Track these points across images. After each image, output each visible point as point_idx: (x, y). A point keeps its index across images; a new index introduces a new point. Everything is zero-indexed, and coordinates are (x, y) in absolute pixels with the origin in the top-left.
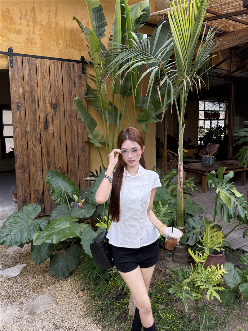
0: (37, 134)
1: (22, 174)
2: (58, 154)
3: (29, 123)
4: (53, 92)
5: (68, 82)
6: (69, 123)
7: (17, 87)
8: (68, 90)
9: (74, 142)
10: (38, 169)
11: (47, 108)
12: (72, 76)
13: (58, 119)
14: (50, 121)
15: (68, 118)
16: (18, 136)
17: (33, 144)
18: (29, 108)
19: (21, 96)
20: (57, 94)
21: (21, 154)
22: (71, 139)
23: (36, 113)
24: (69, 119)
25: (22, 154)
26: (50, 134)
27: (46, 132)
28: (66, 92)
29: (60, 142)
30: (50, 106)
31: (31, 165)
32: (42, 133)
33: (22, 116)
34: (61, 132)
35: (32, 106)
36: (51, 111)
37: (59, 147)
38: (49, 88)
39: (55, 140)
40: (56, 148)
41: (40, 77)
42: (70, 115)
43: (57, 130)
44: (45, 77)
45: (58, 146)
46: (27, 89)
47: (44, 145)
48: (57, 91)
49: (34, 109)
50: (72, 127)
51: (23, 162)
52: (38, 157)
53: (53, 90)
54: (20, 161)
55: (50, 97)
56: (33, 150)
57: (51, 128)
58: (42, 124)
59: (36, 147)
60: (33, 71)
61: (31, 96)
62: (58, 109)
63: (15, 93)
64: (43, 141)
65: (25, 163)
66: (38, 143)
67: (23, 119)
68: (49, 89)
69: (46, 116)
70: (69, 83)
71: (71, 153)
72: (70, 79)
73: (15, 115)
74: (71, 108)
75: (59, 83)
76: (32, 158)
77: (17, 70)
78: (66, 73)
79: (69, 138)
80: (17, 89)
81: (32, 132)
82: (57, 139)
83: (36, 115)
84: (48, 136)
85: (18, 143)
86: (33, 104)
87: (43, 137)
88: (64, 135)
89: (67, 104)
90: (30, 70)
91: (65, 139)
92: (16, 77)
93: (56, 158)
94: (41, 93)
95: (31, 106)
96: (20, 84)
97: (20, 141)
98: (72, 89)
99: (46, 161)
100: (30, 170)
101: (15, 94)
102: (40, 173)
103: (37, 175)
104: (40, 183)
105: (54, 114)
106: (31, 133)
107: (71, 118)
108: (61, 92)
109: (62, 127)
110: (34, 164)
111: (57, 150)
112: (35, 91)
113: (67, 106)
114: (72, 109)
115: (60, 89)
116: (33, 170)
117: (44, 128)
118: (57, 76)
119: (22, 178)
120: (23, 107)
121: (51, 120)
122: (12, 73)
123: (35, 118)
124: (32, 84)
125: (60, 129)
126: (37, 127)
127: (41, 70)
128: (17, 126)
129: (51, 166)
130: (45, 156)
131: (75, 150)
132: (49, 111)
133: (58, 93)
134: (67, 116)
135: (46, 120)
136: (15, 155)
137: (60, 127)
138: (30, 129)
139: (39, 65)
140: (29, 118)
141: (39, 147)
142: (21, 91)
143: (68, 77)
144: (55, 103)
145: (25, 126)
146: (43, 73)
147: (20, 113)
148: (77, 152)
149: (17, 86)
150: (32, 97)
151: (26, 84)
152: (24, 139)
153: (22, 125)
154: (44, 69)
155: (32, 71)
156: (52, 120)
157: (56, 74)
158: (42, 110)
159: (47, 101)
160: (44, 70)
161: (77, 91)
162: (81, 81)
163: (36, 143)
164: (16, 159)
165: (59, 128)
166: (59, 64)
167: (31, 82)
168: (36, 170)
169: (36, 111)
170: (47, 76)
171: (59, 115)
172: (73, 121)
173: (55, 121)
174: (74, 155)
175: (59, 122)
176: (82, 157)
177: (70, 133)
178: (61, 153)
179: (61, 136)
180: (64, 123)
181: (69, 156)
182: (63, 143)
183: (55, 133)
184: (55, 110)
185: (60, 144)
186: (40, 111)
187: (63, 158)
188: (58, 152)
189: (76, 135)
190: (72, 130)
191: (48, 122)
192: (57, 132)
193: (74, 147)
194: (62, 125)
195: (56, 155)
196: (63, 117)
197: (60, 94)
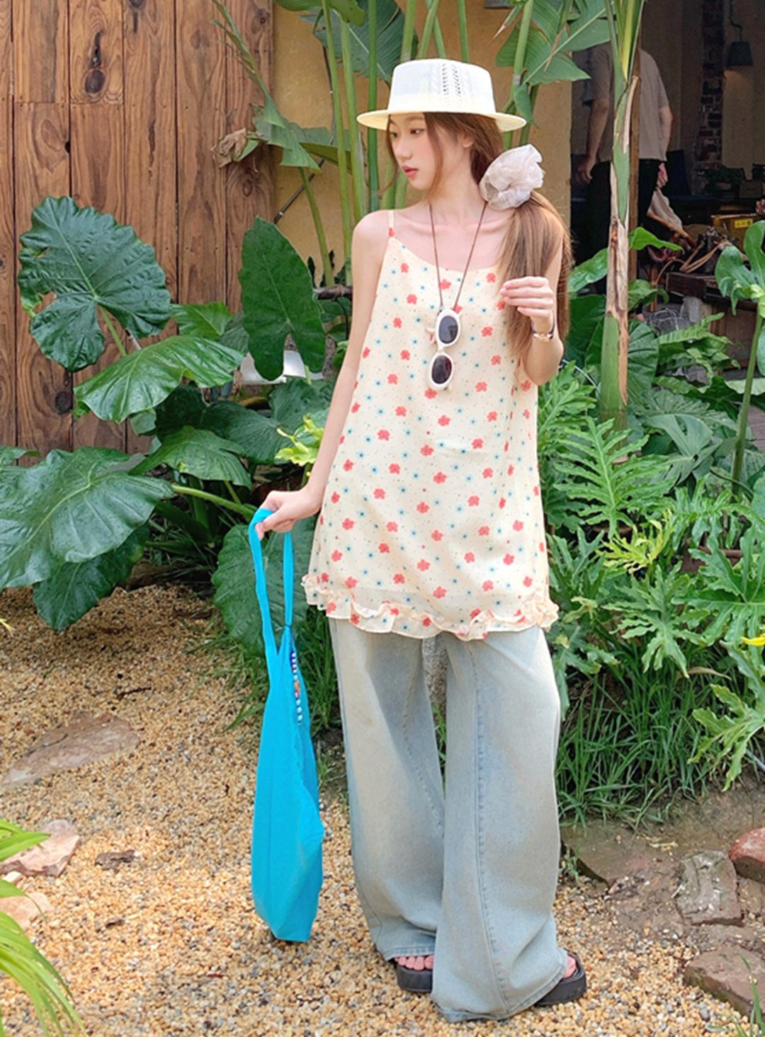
0: (56, 111)
2: (141, 201)
3: (23, 66)
6: (194, 67)
13: (144, 51)
14: (114, 58)
15: (189, 48)
17: (37, 153)
22: (200, 135)
23: (56, 24)
24: (192, 49)
26: (111, 112)
27: (94, 104)
29: (152, 148)
32: (78, 109)
34: (158, 103)
36: (117, 14)
37: (145, 171)
39: (130, 139)
40: (131, 172)
42: (198, 31)
43: (140, 97)
45: (140, 164)
47: (83, 158)
49: (47, 4)
50: (206, 84)
56: (36, 178)
57: (113, 84)
58: (80, 67)
59: (48, 166)
62: (147, 8)
64: (81, 140)
65: (0, 232)
66: (58, 147)
67: (1, 44)
69: (98, 36)
71: (194, 197)
79: (189, 132)
81: (36, 104)
83: (57, 29)
84: (101, 120)
87: (82, 124)
88: (171, 117)
91: (173, 133)
93: (128, 216)
100: (18, 265)
105: (131, 26)
106: (32, 105)
107: (202, 48)
109: (162, 84)
111: (137, 182)
114: (210, 8)
117: (87, 89)
121: (118, 52)
123: (52, 41)
125: (153, 92)
126: (59, 81)
131: (213, 186)
132: (109, 17)
134: (187, 37)
135: (97, 52)
137: (154, 84)
138: (27, 90)
140: (27, 41)
141: (64, 165)
145: (8, 77)
148: (224, 192)
152: (2, 131)
156: (120, 53)
158: (80, 11)
163: (52, 147)
165: (149, 88)
169: (57, 12)
171: (149, 32)
172: (209, 61)
173: (132, 59)
174: (206, 204)
175: (149, 63)
176: (240, 216)
177: (195, 109)
178: (153, 197)
179: (154, 122)
180: (170, 69)
181: (185, 208)
182: (164, 152)
183: (133, 109)
184: (136, 10)
185: (152, 157)
186: (73, 16)
187: (161, 216)
188: (141, 192)
189: (219, 121)
190: (205, 99)
191: (105, 62)
192: (142, 107)
193: (209, 173)
194: (164, 75)
195: (129, 202)
196: (168, 43)
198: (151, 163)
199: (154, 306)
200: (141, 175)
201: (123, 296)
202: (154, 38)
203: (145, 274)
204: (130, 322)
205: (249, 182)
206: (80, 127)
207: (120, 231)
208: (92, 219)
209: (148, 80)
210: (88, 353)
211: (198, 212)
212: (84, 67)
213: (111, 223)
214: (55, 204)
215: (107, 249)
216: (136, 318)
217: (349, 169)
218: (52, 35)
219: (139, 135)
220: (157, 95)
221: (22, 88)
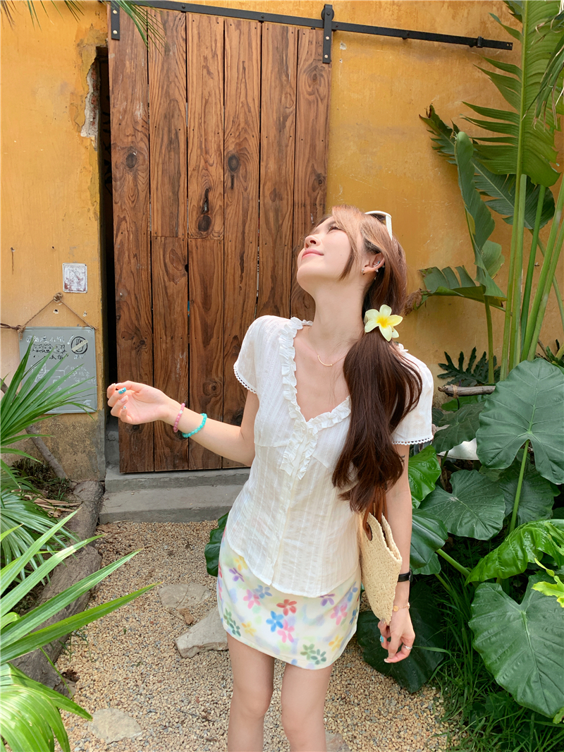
0: (178, 242)
1: (134, 353)
2: (234, 306)
3: (157, 211)
4: (231, 119)
5: (278, 89)
6: (271, 215)
7: (129, 100)
8: (275, 114)
9: (280, 272)
10: (178, 343)
11: (210, 168)
12: (291, 71)
13: (238, 202)
14: (218, 207)
15: (268, 200)
16: (126, 245)
17: (167, 271)
18: (160, 166)
19: (140, 129)
20: (242, 125)
21: (133, 297)
22: (274, 262)
23: (179, 182)
24: (271, 202)
25: (136, 298)
26: (215, 245)
27: (203, 239)
28: (269, 119)
29: (242, 270)
30: (219, 161)
31: (159, 328)
32: (194, 242)
33: (140, 188)
34: (247, 242)
35: (169, 158)
36: (220, 176)
37: (237, 286)
38: (219, 106)
39: (227, 265)
40: (228, 287)
41: (195, 72)
42: (275, 190)
43: (234, 235)
44: (209, 73)
45: (234, 282)
46: (158, 109)
47: (196, 274)
48: (242, 116)
49: (173, 167)
50: (279, 227)
51: (138, 320)
52: (178, 309)
53: (232, 113)
54: (130, 317)
55: (221, 134)
56: (166, 288)
57: (217, 226)
58: (195, 213)
59: (173, 280)
60: (177, 52)
61: (166, 129)
62: (241, 171)
63: (123, 118)
64: (195, 263)
65: (143, 323)
66: (180, 268)
67: (142, 195)
68: (219, 109)
69: (207, 192)
70: (281, 92)
71: (268, 302)
72: (284, 78)
73: (121, 184)
74: (280, 168)
75: (250, 93)
76: (162, 311)
77: (132, 49)
78: (273, 62)
79: (267, 261)
80: (128, 108)
81: (165, 238)
82: (233, 261)
83: (179, 186)
84: (208, 251)
85: (125, 266)
86: (172, 153)
87: (194, 252)
88: (255, 250)
89: (268, 157)
90: (167, 50)
91: (255, 260)
92: (128, 70)
93: (226, 315)
94: (196, 120)
95: (167, 159)
96: (139, 91)
97: (133, 261)
98: (288, 111)
99: (199, 322)
100: (155, 345)
101: (124, 123)
102: (182, 354)
103: (174, 359)
104: (182, 380)
105: (230, 184)
106: (163, 238)
107: (277, 202)
108: (254, 119)
109: (249, 226)
110: (166, 327)
111: (231, 293)
112: (179, 116)
113: (267, 165)
114: (283, 172)
115: (252, 109)
116: (162, 345)
117: (199, 228)
118: (244, 68)
119: (133, 362)
120: (144, 160)
121: (220, 203)
122: (115, 58)
123: (176, 194)
124: (171, 92)
125: (243, 233)
126: (181, 222)
127: (198, 50)
128: (124, 217)
129: (212, 336)
130: (198, 307)
131: (281, 298)
132: (214, 178)
133: (246, 122)
134: (267, 193)
135: (206, 202)
136: (117, 299)
137: (244, 227)
138: (160, 228)
139: (195, 32)
140: (160, 195)
141: (184, 280)
142: (139, 113)
143: (280, 73)
144: (233, 152)
145: (147, 218)
146: (205, 58)
147: (135, 179)
148: (288, 302)
149: (130, 97)
150: (170, 131)
151: (155, 90)
152: (143, 255)
153: (140, 215)
154: (209, 45)
155: (174, 53)
156: (222, 204)
157: (243, 62)
158: (195, 173)
159: (213, 147)
160: (209, 49)
161: (303, 117)
162: (318, 87)
163: (176, 268)
164: (120, 308)
165: (241, 229)
166: (253, 31)
167: (168, 86)
168: (173, 346)
169: (179, 173)
170: (216, 67)
171: (242, 189)
172: (281, 211)
173: (229, 208)
174: (276, 307)
175: (241, 212)
177: (271, 245)
179: (244, 253)
180: (255, 216)
181: (262, 307)
182: (250, 274)
183: (230, 243)
184: (233, 173)
185: (241, 277)
186: (191, 177)
187: (246, 311)
189: (287, 254)
190: (278, 238)
191: (212, 210)
192: (236, 242)
193: (279, 290)
194: (251, 220)
195: (226, 306)
196: (254, 197)
197: (252, 126)
198: (241, 281)
200: (234, 288)
202: (245, 194)
206: (194, 256)
209: (240, 222)
212: (197, 213)
218: (177, 190)
220: (246, 234)
221: (156, 226)
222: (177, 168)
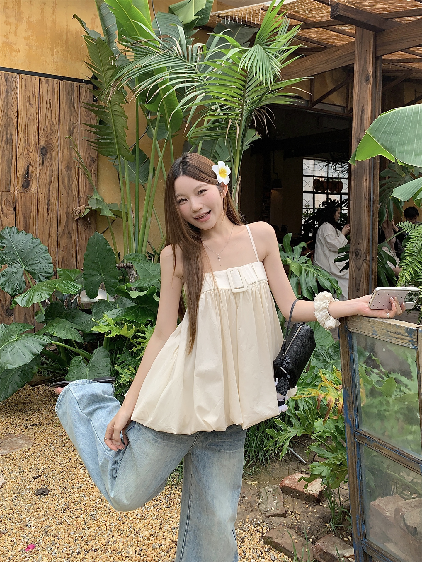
0: (10, 194)
2: (43, 231)
4: (43, 128)
5: (69, 113)
6: (66, 179)
8: (67, 126)
11: (30, 154)
12: (76, 105)
13: (46, 173)
14: (34, 175)
15: (64, 171)
17: (3, 211)
18: (1, 152)
20: (49, 131)
22: (68, 205)
23: (12, 161)
26: (32, 196)
27: (26, 193)
28: (64, 127)
29: (48, 210)
30: (36, 150)
32: (19, 194)
34: (51, 194)
35: (6, 148)
36: (36, 158)
37: (45, 219)
38: (36, 121)
39: (39, 207)
40: (39, 219)
41: (22, 104)
42: (68, 165)
43: (44, 190)
44: (31, 104)
45: (43, 216)
46: (1, 122)
47: (21, 214)
48: (49, 127)
49: (8, 153)
50: (70, 186)
53: (43, 125)
55: (37, 136)
56: (1, 221)
57: (34, 185)
58: (20, 178)
59: (6, 216)
60: (12, 93)
61: (5, 133)
62: (48, 156)
64: (20, 206)
66: (11, 209)
68: (36, 123)
69: (28, 166)
70: (71, 115)
71: (64, 230)
72: (72, 108)
74: (70, 154)
75: (53, 115)
78: (66, 100)
79: (63, 205)
81: (3, 192)
83: (12, 163)
84: (28, 199)
86: (8, 146)
87: (19, 200)
88: (56, 198)
89: (64, 148)
90: (7, 92)
91: (56, 205)
94: (23, 128)
95: (4, 148)
98: (75, 125)
105: (41, 163)
106: (1, 192)
107: (69, 172)
108: (56, 128)
109: (53, 185)
111: (42, 223)
112: (13, 125)
113: (63, 152)
114: (72, 156)
115: (55, 123)
117: (23, 187)
118: (50, 103)
121: (36, 173)
123: (10, 167)
124: (9, 113)
125: (49, 189)
126: (12, 184)
127: (25, 93)
131: (72, 226)
132: (33, 159)
133: (51, 130)
134: (63, 168)
135: (27, 173)
137: (50, 185)
139: (23, 84)
141: (13, 216)
143: (70, 105)
144: (44, 145)
146: (29, 97)
148: (76, 228)
150: (7, 134)
157: (50, 100)
158: (21, 156)
159: (32, 143)
160: (31, 92)
161: (83, 128)
162: (91, 113)
163: (8, 209)
165: (48, 187)
166: (56, 85)
167: (7, 110)
169: (12, 157)
170: (34, 102)
171: (48, 165)
172: (72, 177)
173: (41, 175)
174: (69, 233)
175: (48, 177)
176: (83, 238)
177: (66, 195)
178: (48, 229)
179: (50, 200)
180: (56, 179)
181: (61, 234)
182: (53, 212)
183: (41, 195)
184: (43, 157)
185: (48, 214)
186: (19, 158)
187: (51, 237)
188: (43, 227)
189: (75, 200)
190: (70, 192)
191: (31, 176)
192: (45, 194)
193: (70, 221)
194: (54, 182)
195: (39, 231)
196: (56, 169)
197: (54, 132)
198: (48, 216)
199: (46, 270)
200: (43, 220)
201: (34, 266)
202: (51, 168)
203: (44, 258)
204: (37, 277)
205: (87, 224)
206: (20, 202)
207: (34, 240)
208: (24, 235)
209: (48, 183)
210: (19, 289)
211: (66, 235)
212: (22, 178)
213: (31, 237)
214: (9, 229)
215: (29, 247)
216: (39, 275)
217: (127, 220)
218: (10, 165)
219: (43, 205)
220: (52, 190)
222: (11, 153)
